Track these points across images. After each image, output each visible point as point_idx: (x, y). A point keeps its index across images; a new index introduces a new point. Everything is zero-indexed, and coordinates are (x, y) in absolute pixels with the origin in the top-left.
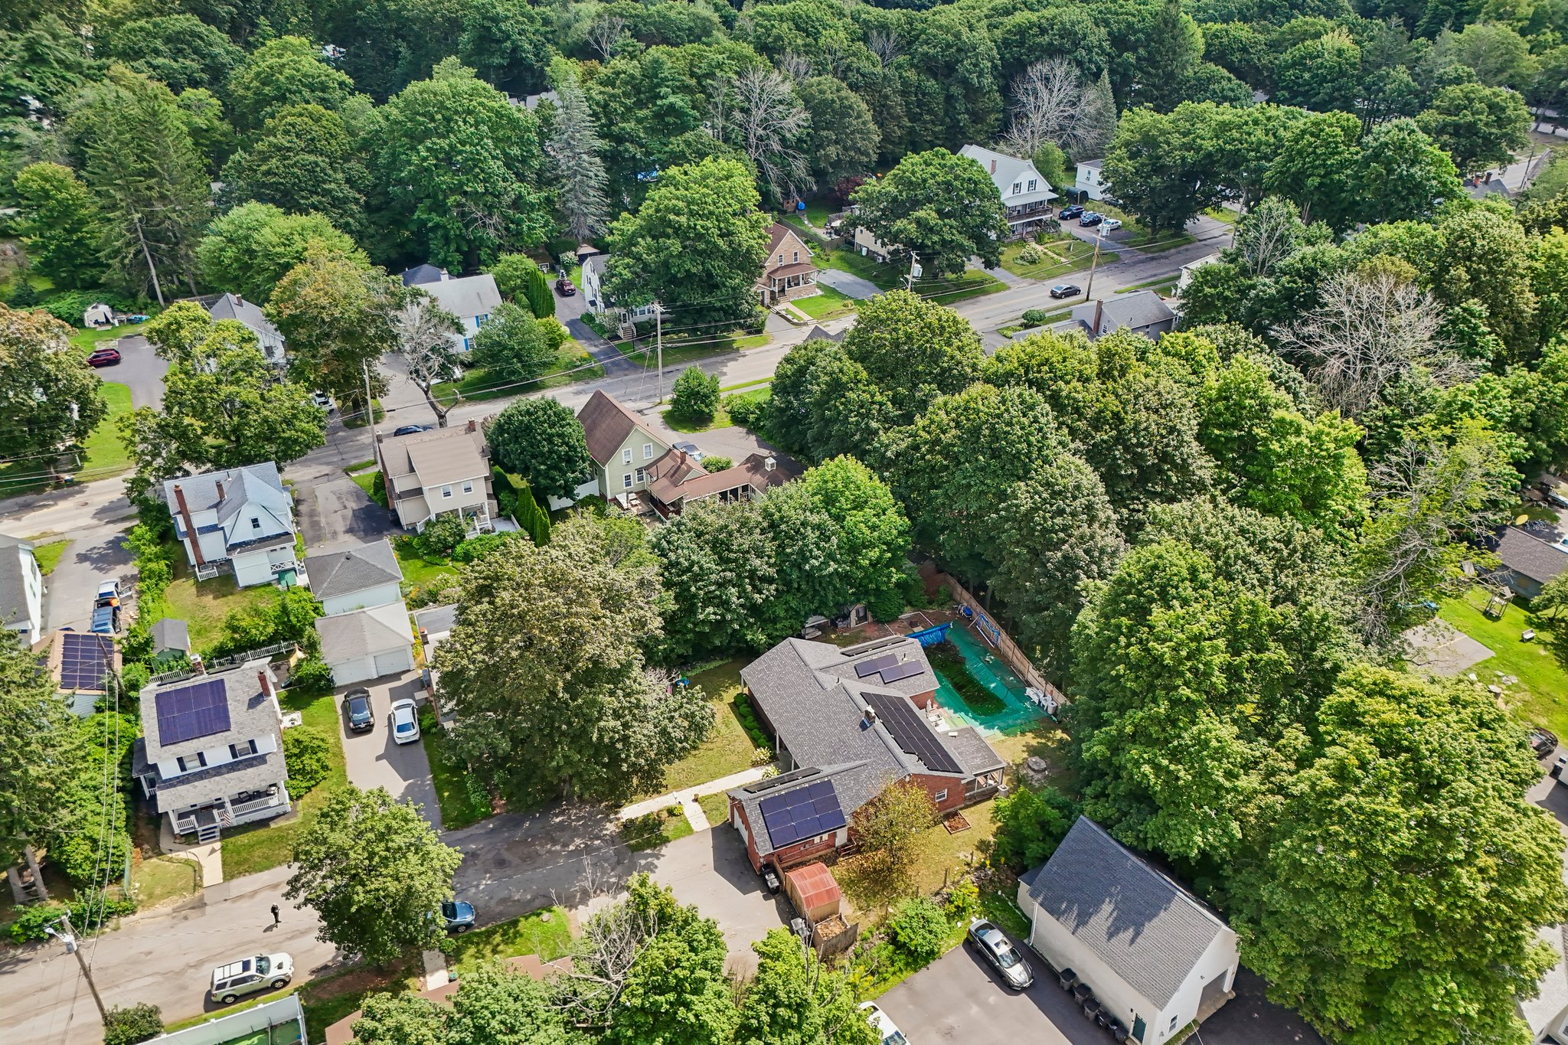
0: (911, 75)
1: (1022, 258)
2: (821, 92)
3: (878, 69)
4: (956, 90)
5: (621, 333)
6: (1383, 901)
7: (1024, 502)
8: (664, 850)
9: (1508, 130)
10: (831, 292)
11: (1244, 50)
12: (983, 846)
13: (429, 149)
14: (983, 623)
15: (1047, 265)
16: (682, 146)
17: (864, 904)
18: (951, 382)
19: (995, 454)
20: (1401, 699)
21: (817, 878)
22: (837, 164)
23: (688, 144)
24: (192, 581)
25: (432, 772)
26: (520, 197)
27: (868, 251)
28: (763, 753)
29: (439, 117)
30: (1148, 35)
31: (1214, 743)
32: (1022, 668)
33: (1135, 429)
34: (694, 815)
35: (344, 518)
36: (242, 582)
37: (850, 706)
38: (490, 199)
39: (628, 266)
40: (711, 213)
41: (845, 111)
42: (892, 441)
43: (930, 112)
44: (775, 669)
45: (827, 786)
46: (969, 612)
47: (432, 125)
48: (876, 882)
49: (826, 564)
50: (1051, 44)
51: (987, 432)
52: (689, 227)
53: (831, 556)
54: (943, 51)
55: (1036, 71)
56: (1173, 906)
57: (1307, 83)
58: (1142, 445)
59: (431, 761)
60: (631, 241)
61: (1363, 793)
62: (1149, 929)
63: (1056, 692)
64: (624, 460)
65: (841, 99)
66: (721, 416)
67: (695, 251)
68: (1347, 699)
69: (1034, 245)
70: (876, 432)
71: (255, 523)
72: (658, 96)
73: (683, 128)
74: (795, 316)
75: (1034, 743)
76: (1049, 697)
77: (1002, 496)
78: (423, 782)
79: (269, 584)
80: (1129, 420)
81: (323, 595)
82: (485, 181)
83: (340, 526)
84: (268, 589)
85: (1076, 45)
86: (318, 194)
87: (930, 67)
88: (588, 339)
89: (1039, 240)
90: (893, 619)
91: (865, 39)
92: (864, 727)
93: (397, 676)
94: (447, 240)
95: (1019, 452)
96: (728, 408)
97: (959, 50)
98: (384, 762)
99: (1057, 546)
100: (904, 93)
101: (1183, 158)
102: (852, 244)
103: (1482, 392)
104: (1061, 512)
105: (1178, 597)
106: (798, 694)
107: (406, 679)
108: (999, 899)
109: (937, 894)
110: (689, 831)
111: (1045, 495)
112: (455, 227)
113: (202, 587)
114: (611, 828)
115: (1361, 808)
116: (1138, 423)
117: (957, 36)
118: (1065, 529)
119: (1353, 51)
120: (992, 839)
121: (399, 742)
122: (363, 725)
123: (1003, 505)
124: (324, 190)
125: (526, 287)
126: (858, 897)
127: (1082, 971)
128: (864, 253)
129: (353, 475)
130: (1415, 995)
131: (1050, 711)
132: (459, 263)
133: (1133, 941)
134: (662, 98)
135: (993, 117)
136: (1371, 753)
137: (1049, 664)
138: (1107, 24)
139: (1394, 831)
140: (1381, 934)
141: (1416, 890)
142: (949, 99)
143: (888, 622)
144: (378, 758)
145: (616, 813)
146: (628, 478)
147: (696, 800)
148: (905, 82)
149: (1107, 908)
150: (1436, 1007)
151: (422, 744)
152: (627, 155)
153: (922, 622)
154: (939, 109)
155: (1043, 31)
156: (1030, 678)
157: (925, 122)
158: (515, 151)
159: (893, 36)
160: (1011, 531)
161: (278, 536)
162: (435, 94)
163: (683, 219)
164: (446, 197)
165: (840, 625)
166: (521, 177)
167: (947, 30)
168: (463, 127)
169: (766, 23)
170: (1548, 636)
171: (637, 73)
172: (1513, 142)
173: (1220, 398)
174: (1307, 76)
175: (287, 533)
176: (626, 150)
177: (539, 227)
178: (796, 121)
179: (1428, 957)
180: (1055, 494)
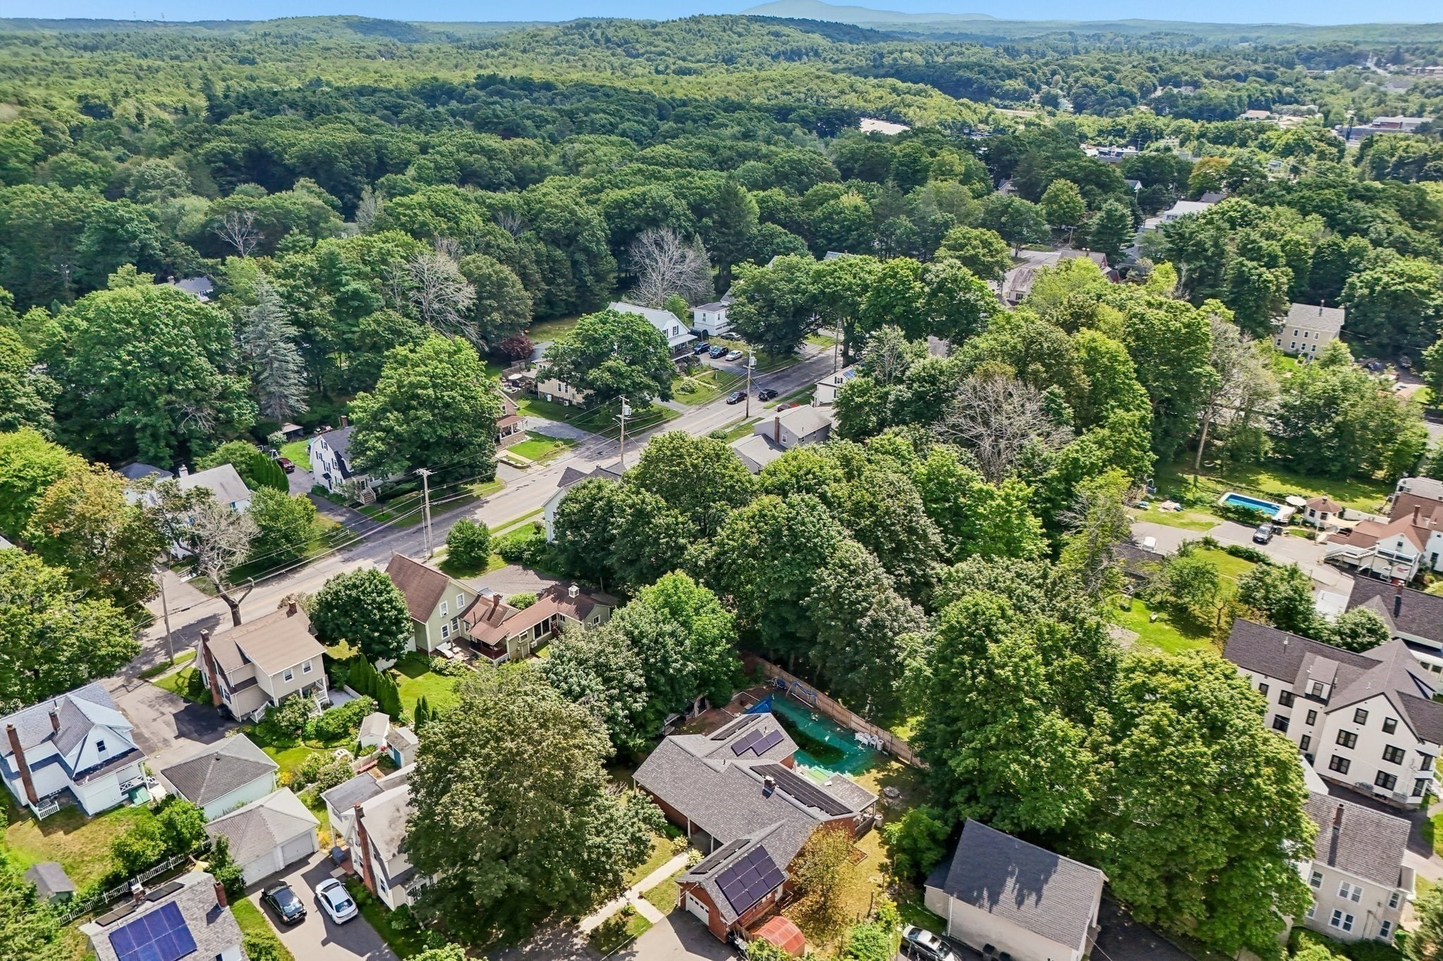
0: (541, 246)
1: (683, 389)
2: (479, 268)
3: (513, 245)
4: (580, 257)
5: (362, 500)
6: (1214, 818)
7: (832, 583)
8: (635, 947)
9: (998, 258)
10: (537, 436)
11: (786, 209)
12: (883, 868)
13: (129, 353)
14: (797, 689)
15: (703, 392)
16: (374, 326)
17: (818, 941)
18: (738, 497)
19: (798, 549)
20: (1175, 673)
21: (782, 930)
22: (501, 327)
23: (378, 323)
24: (30, 822)
25: (385, 939)
26: (226, 387)
27: (553, 397)
28: (680, 841)
29: (136, 321)
30: (718, 204)
31: (1060, 733)
32: (843, 719)
33: (887, 513)
34: (644, 909)
35: (168, 724)
36: (91, 809)
37: (747, 781)
38: (199, 395)
39: (378, 439)
40: (454, 383)
41: (501, 284)
42: (701, 551)
43: (563, 276)
44: (666, 766)
45: (761, 851)
46: (781, 682)
47: (130, 330)
48: (818, 920)
49: (684, 665)
50: (646, 215)
51: (786, 533)
52: (437, 398)
53: (686, 659)
54: (564, 225)
55: (647, 237)
56: (1059, 868)
57: (838, 232)
58: (893, 524)
59: (380, 931)
60: (377, 416)
61: (1178, 743)
62: (1046, 890)
63: (881, 732)
64: (441, 612)
65: (496, 273)
66: (494, 560)
67: (446, 419)
68: (1139, 680)
69: (686, 378)
70: (683, 548)
71: (101, 746)
72: (340, 283)
73: (368, 311)
74: (517, 461)
75: (880, 776)
76: (876, 737)
77: (810, 582)
78: (381, 952)
79: (121, 806)
80: (882, 506)
81: (202, 802)
82: (193, 378)
83: (170, 731)
84: (122, 811)
85: (666, 214)
86: (11, 411)
87: (553, 239)
88: (330, 510)
89: (689, 373)
90: (727, 701)
91: (494, 219)
92: (767, 794)
93: (303, 861)
94: (155, 437)
95: (815, 544)
96: (497, 551)
97: (577, 224)
98: (332, 944)
99: (863, 615)
100: (538, 262)
101: (793, 300)
102: (536, 393)
103: (1083, 449)
104: (859, 586)
105: (999, 632)
106: (696, 782)
107: (314, 862)
108: (909, 907)
109: (869, 915)
110: (649, 925)
111: (845, 575)
112: (164, 425)
113: (46, 826)
114: (579, 942)
115: (1182, 754)
116: (888, 508)
117: (572, 213)
118: (865, 599)
119: (865, 208)
120: (888, 861)
121: (339, 921)
122: (297, 916)
123: (813, 589)
124: (16, 405)
125: (251, 471)
126: (811, 937)
127: (1000, 942)
128: (549, 399)
129: (154, 680)
130: (1245, 880)
131: (879, 748)
132: (171, 457)
133: (1037, 904)
134: (344, 286)
135: (612, 275)
136: (1173, 714)
137: (870, 710)
138: (685, 197)
139: (1207, 765)
140: (1215, 841)
141: (1232, 804)
142: (575, 263)
143: (724, 706)
144: (324, 943)
145: (577, 928)
146: (445, 629)
147: (641, 897)
148: (537, 254)
149: (1010, 883)
150: (1262, 884)
151: (362, 919)
152: (318, 338)
153: (749, 700)
154: (567, 270)
155: (637, 205)
156: (853, 725)
157: (559, 285)
158: (215, 346)
159: (518, 216)
160: (824, 609)
161: (125, 754)
162: (129, 302)
163: (431, 391)
164: (154, 397)
165: (688, 717)
166: (223, 370)
167: (563, 209)
168: (165, 330)
169: (408, 212)
170: (1164, 615)
171: (315, 265)
172: (1003, 267)
173: (930, 480)
174: (836, 227)
175: (133, 750)
176: (317, 334)
177: (247, 414)
178: (466, 295)
179: (1247, 851)
180: (853, 573)
